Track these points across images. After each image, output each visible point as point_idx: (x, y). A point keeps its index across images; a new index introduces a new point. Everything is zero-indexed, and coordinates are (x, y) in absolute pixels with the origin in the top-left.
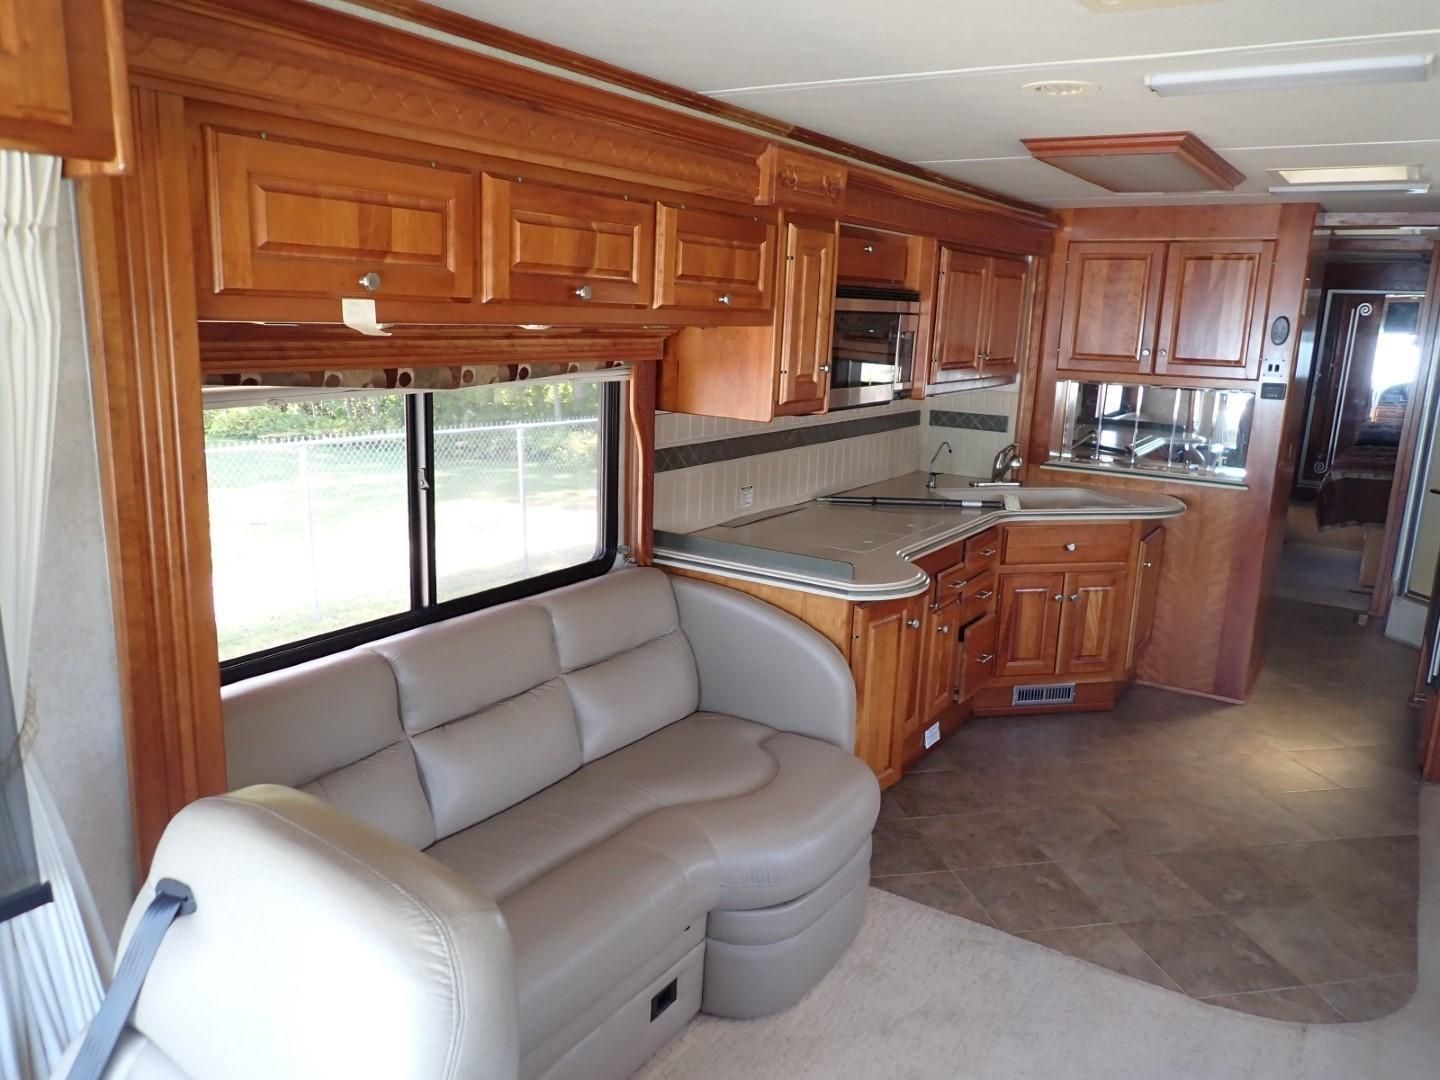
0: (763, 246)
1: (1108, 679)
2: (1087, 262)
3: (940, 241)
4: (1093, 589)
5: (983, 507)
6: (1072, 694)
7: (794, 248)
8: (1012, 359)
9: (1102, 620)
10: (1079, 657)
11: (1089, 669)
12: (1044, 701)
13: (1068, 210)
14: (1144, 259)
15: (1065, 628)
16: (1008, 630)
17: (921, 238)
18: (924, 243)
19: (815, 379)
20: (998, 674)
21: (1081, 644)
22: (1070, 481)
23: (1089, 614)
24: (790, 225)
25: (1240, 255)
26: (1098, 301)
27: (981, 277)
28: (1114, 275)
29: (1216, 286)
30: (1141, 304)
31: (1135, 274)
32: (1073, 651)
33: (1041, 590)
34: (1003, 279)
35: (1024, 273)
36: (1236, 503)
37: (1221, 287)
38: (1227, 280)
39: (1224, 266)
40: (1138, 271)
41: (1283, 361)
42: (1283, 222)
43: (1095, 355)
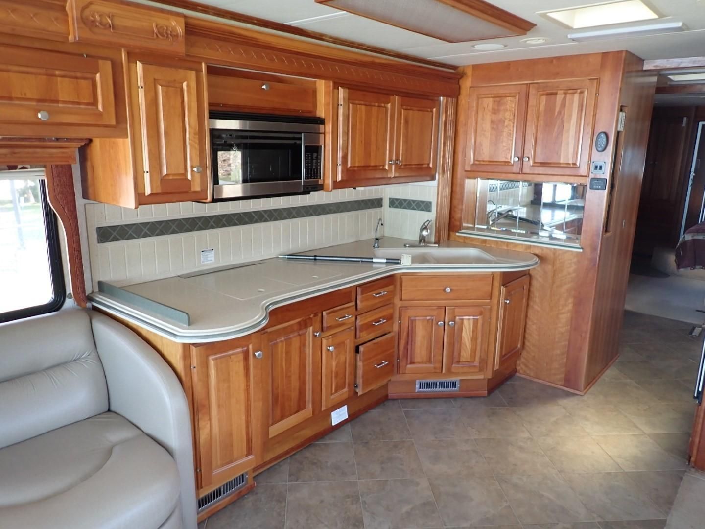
0: (98, 76)
1: (481, 377)
2: (480, 100)
3: (335, 83)
4: (467, 317)
5: (386, 262)
6: (458, 385)
7: (142, 80)
8: (429, 164)
9: (474, 339)
10: (458, 362)
11: (465, 370)
12: (438, 389)
13: (469, 66)
14: (514, 96)
15: (447, 343)
16: (407, 343)
17: (323, 81)
18: (325, 83)
19: (189, 177)
20: (401, 372)
21: (459, 354)
22: (474, 243)
23: (464, 334)
24: (137, 62)
25: (575, 91)
26: (487, 126)
27: (386, 109)
28: (496, 108)
29: (560, 113)
30: (513, 127)
31: (509, 106)
32: (454, 358)
33: (428, 318)
34: (411, 111)
35: (434, 108)
36: (575, 260)
37: (562, 113)
38: (566, 108)
39: (565, 99)
40: (511, 104)
41: (605, 163)
42: (603, 66)
43: (486, 161)
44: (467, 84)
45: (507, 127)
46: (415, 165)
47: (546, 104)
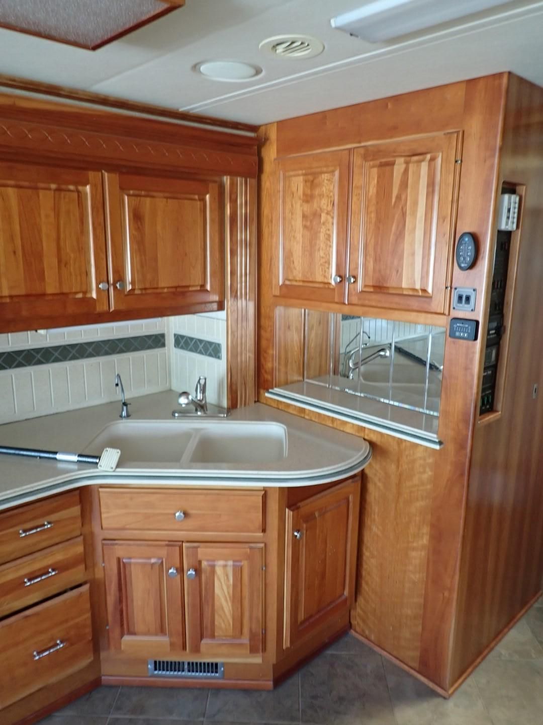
1: (258, 660)
2: (288, 180)
4: (222, 563)
5: (78, 462)
6: (221, 669)
8: (203, 286)
9: (237, 599)
11: (225, 650)
12: (187, 673)
13: (272, 125)
14: (333, 172)
15: (189, 604)
21: (212, 623)
25: (421, 157)
26: (298, 223)
27: (79, 196)
28: (309, 192)
29: (399, 197)
30: (333, 224)
31: (326, 189)
32: (204, 630)
33: (153, 561)
34: (148, 200)
35: (207, 193)
36: (430, 460)
37: (403, 197)
38: (409, 190)
39: (406, 171)
40: (330, 184)
41: (474, 290)
42: (468, 106)
43: (300, 281)
44: (270, 154)
45: (324, 224)
46: (168, 288)
47: (378, 182)
